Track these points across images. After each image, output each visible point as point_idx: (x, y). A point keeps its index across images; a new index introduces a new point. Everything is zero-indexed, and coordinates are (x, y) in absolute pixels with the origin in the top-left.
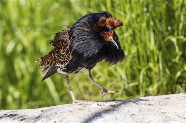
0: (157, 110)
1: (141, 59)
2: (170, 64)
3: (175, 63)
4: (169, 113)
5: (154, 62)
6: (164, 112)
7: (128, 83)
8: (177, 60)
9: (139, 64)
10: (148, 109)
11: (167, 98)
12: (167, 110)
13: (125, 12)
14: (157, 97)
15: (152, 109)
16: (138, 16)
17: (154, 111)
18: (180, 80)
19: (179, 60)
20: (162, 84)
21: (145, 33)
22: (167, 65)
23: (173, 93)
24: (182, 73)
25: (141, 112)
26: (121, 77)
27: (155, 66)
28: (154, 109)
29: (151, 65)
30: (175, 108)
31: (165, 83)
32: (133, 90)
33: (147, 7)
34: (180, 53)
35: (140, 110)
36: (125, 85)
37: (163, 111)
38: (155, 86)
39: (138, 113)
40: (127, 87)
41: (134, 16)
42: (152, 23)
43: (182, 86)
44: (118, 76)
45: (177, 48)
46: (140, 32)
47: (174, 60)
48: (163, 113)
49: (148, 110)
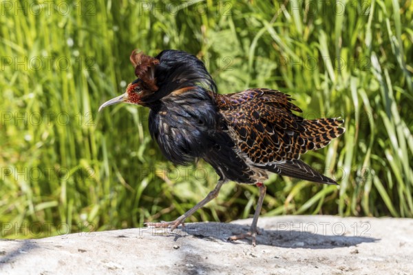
0: (99, 261)
1: (63, 150)
2: (125, 162)
3: (136, 160)
4: (123, 269)
5: (92, 158)
6: (112, 267)
7: (35, 204)
8: (140, 153)
9: (59, 161)
10: (79, 261)
11: (120, 237)
12: (119, 261)
13: (26, 47)
14: (98, 233)
15: (88, 259)
16: (55, 55)
17: (91, 263)
18: (147, 198)
19: (145, 153)
20: (109, 206)
21: (69, 93)
22: (119, 165)
23: (131, 226)
24: (152, 181)
25: (63, 267)
26: (19, 189)
27: (92, 166)
28: (91, 260)
29: (85, 163)
30: (136, 257)
31: (114, 204)
32: (46, 218)
33: (75, 36)
34: (148, 139)
35: (61, 263)
36: (27, 208)
37: (112, 265)
38: (94, 210)
39: (57, 269)
40: (31, 211)
41: (46, 54)
42: (85, 72)
43: (150, 212)
44: (14, 187)
45: (140, 128)
46: (61, 91)
47: (133, 154)
48: (110, 268)
49: (78, 263)
